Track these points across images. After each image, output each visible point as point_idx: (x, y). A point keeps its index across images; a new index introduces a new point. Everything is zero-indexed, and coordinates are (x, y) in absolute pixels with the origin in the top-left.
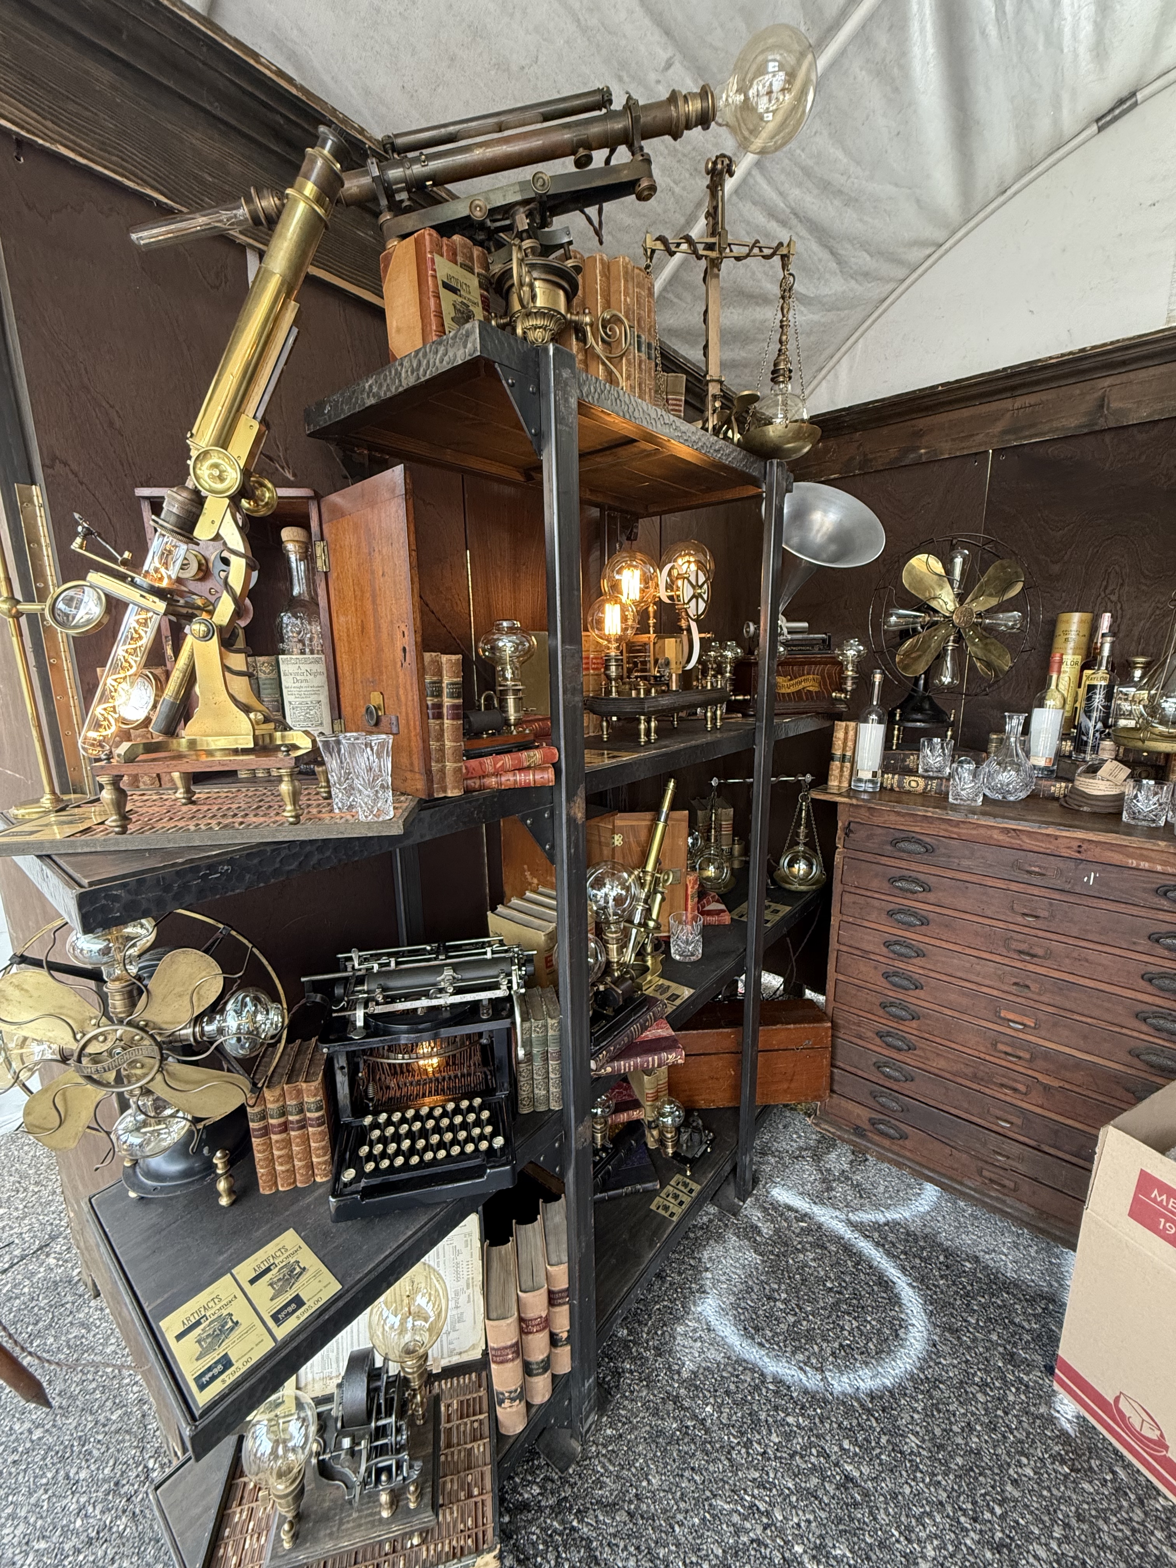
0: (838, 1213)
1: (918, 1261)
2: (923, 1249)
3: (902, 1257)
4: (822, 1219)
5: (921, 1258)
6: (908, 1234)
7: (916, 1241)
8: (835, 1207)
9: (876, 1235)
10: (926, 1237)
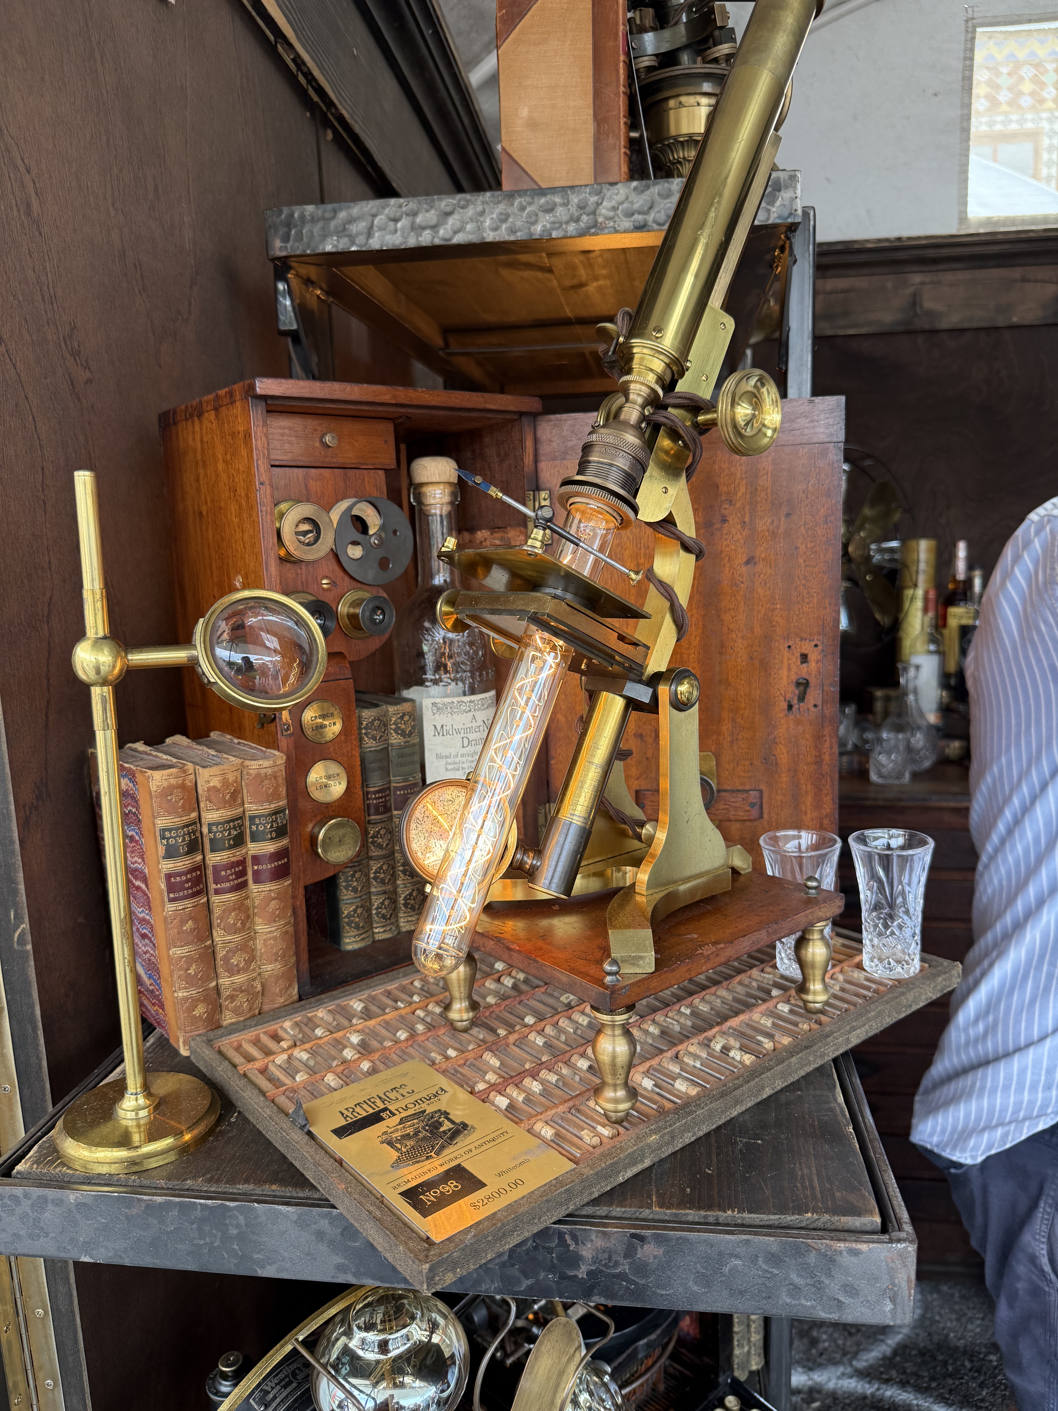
0: (841, 1369)
1: (950, 1381)
2: (945, 1363)
3: (934, 1385)
4: (831, 1385)
5: (950, 1375)
6: (922, 1353)
7: (934, 1358)
8: (834, 1363)
9: (894, 1373)
10: (939, 1347)
